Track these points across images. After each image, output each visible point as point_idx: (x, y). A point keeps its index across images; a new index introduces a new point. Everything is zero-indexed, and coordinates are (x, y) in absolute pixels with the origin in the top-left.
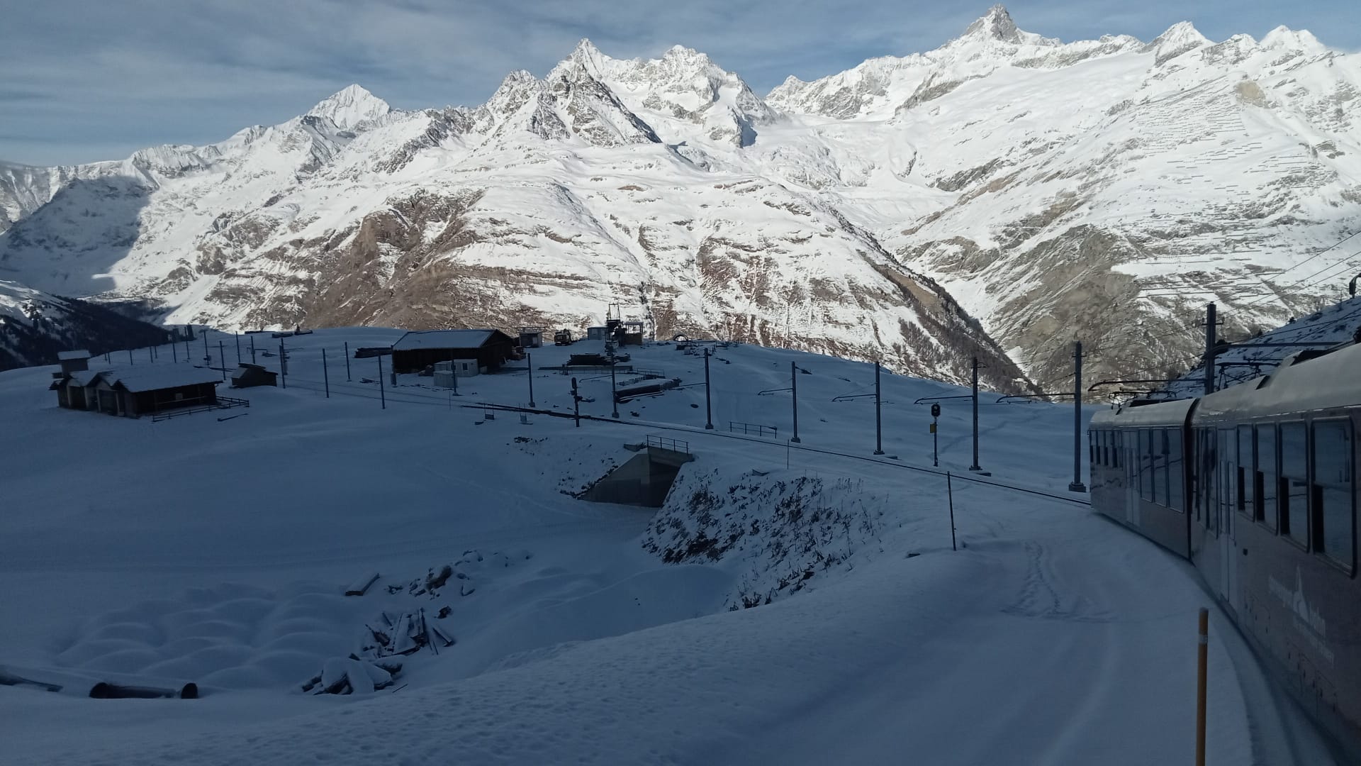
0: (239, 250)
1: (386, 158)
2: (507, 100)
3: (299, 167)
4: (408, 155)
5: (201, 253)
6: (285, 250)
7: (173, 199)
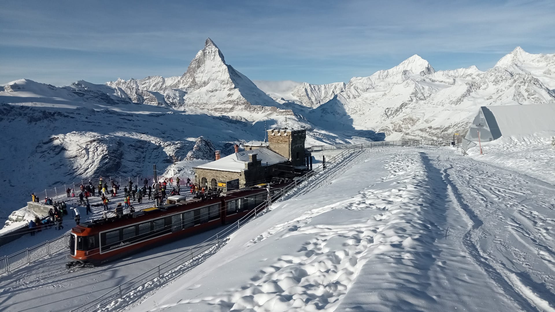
0: (406, 126)
1: (454, 100)
2: (494, 78)
3: (411, 93)
4: (462, 99)
5: (393, 125)
6: (426, 129)
7: (366, 100)
